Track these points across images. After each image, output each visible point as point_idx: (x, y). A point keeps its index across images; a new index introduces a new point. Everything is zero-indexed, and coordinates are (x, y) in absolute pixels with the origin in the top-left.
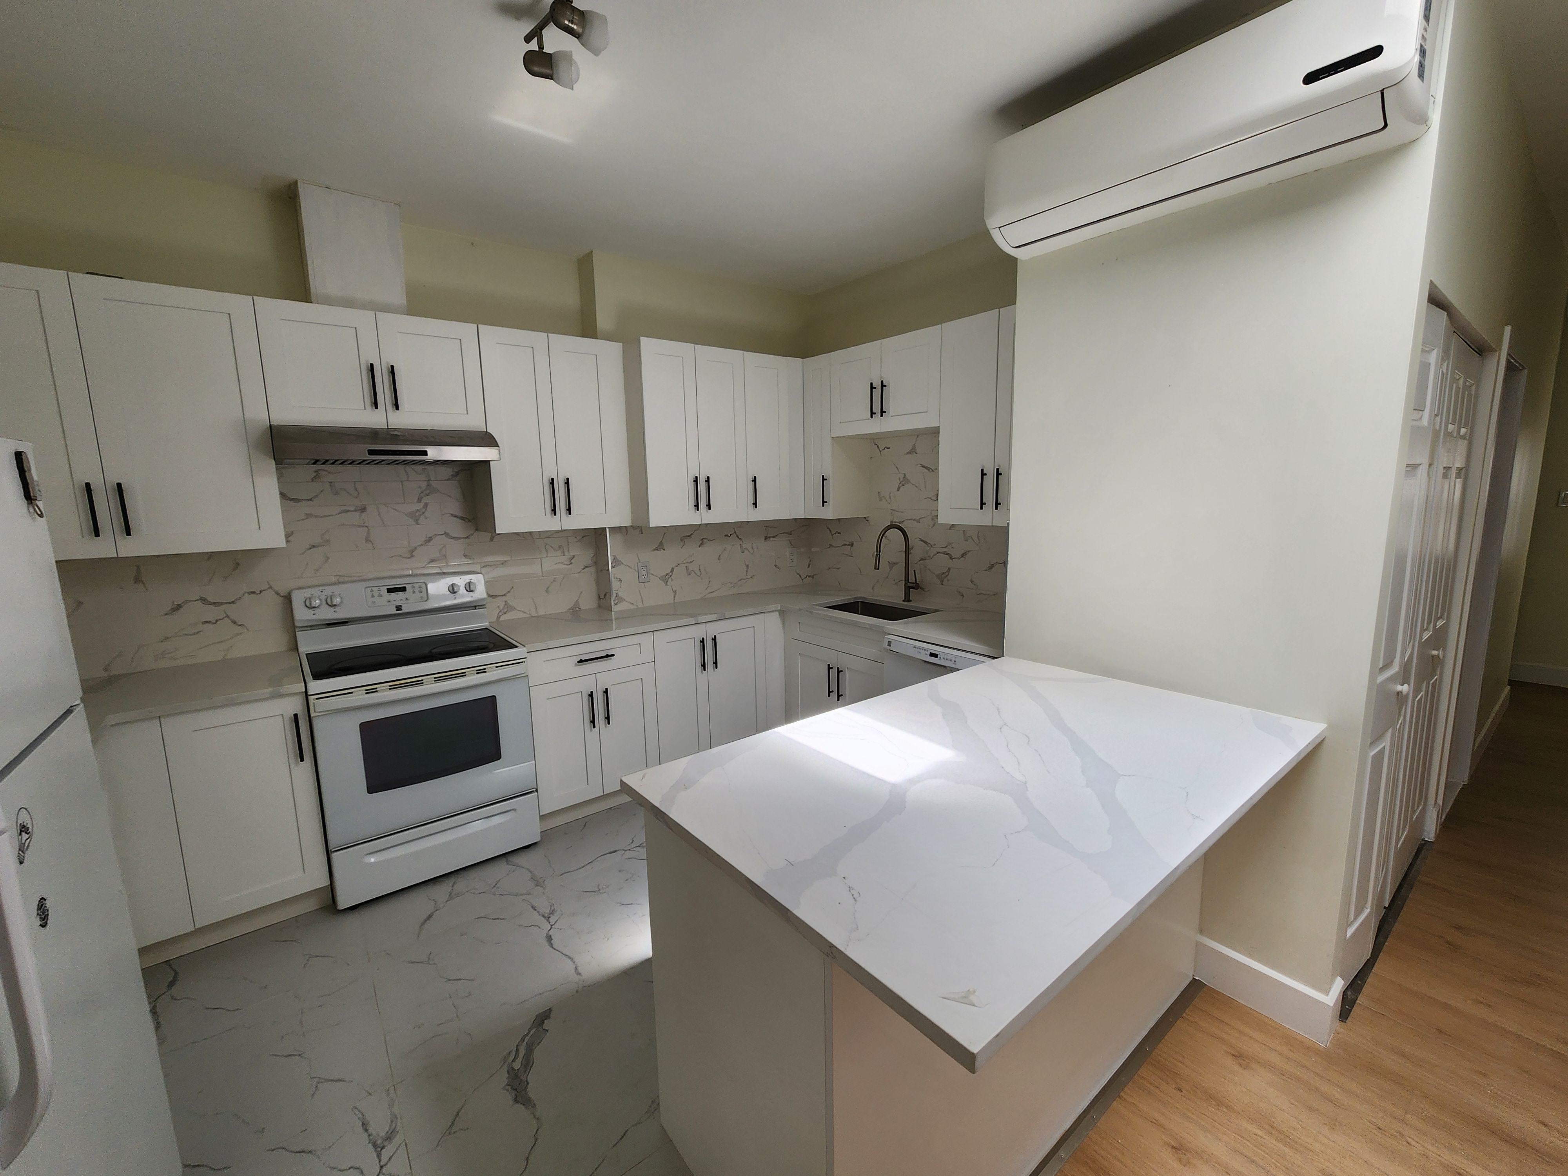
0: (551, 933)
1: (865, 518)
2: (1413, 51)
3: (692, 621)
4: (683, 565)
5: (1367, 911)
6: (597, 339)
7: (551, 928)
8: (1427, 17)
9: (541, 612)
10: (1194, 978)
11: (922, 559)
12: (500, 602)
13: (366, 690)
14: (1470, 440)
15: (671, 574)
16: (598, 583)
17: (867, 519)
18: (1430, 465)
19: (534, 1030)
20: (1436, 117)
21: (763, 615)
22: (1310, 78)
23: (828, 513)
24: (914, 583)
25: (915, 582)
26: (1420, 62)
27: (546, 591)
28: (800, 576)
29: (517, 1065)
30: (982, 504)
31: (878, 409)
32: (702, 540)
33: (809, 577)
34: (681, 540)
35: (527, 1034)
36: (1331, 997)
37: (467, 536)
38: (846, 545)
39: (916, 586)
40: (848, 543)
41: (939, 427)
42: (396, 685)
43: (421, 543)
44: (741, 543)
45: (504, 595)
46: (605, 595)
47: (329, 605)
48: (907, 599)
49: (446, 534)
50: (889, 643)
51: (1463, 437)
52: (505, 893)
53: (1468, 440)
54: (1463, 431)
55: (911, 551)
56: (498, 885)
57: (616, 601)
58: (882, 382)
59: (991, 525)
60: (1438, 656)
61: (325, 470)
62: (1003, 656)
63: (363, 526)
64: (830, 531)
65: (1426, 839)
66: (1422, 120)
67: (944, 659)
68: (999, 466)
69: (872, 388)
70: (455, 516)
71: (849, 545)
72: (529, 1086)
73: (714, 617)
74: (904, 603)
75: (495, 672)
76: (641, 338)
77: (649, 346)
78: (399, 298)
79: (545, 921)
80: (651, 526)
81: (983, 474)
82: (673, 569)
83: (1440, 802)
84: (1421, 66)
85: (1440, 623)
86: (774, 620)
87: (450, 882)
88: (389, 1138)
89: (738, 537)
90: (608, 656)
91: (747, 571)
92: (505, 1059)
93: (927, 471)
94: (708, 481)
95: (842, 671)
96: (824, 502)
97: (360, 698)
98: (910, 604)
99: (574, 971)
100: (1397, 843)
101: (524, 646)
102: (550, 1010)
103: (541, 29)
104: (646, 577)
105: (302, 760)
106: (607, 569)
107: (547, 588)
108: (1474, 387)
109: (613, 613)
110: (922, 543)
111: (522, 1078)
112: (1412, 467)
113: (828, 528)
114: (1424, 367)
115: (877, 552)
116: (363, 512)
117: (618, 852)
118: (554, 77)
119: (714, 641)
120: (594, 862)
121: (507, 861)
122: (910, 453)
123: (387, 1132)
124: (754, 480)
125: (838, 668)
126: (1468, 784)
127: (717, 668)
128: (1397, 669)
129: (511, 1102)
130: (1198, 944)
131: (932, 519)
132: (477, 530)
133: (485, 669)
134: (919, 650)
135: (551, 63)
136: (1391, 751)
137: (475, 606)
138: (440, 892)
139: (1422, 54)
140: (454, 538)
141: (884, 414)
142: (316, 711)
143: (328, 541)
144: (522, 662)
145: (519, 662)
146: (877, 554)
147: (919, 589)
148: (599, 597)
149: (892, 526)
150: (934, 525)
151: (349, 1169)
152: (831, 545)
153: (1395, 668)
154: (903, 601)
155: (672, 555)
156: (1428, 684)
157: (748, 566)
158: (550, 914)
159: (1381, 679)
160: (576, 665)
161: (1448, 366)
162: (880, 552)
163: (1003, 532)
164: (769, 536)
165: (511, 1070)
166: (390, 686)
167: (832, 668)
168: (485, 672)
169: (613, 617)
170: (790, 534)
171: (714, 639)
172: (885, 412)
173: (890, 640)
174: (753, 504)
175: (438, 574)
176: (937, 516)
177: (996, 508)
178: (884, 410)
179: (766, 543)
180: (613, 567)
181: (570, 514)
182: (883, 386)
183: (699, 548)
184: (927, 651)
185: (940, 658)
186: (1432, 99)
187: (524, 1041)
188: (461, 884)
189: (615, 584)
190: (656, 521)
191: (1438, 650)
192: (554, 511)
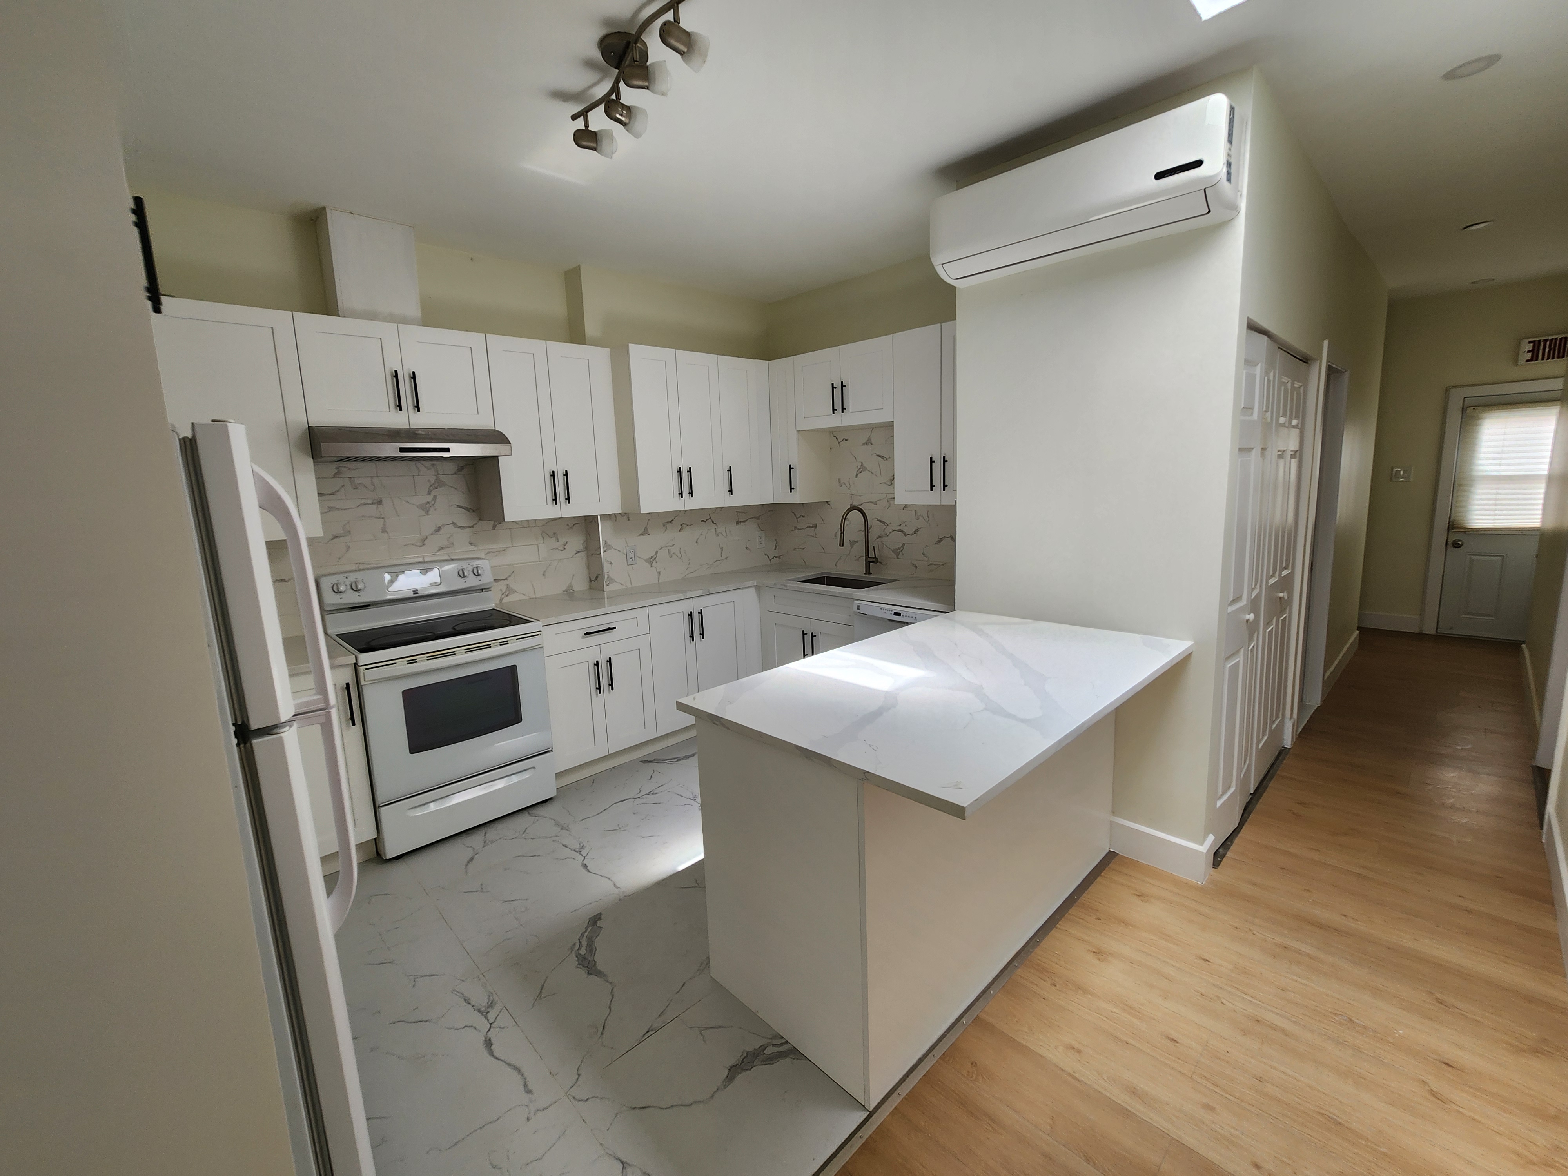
0: (585, 862)
1: (827, 502)
2: (1222, 164)
3: (682, 596)
4: (666, 548)
5: (1233, 789)
6: (586, 345)
7: (584, 859)
8: (1230, 141)
9: (539, 595)
10: (1110, 851)
11: (879, 537)
12: (502, 586)
13: (407, 661)
14: (1302, 429)
15: (655, 556)
16: (589, 566)
17: (829, 503)
18: (1263, 449)
19: (590, 928)
20: (1243, 205)
21: (741, 590)
22: (1159, 176)
23: (795, 498)
24: (873, 558)
25: (874, 556)
26: (1227, 171)
27: (543, 575)
28: (768, 557)
29: (583, 951)
30: (932, 486)
31: (839, 405)
32: (681, 525)
33: (776, 557)
34: (664, 526)
35: (586, 931)
36: (1206, 846)
37: (472, 525)
38: (810, 527)
39: (876, 561)
40: (811, 526)
41: (893, 422)
42: (433, 656)
43: (431, 532)
44: (716, 527)
45: (506, 579)
46: (597, 577)
47: (353, 590)
48: (868, 572)
49: (454, 524)
50: (858, 608)
51: (1295, 427)
52: (535, 837)
53: (1300, 429)
54: (1294, 422)
55: (870, 530)
56: (527, 831)
57: (608, 582)
58: (842, 382)
59: (939, 504)
60: (1283, 597)
61: (344, 467)
62: (955, 610)
63: (379, 518)
64: (795, 515)
65: (1285, 746)
66: (1235, 208)
67: (906, 616)
68: (945, 454)
69: (833, 388)
70: (461, 507)
71: (812, 527)
72: (597, 963)
73: (700, 593)
74: (865, 576)
75: (515, 644)
76: (630, 345)
77: (636, 351)
78: (413, 310)
79: (578, 854)
80: (642, 512)
81: (932, 461)
82: (657, 553)
83: (1295, 716)
84: (1229, 173)
85: (1284, 573)
86: (750, 594)
87: (481, 833)
88: (491, 1005)
89: (713, 522)
90: (610, 629)
91: (721, 553)
92: (572, 949)
93: (882, 459)
94: (690, 471)
95: (815, 636)
96: (791, 489)
97: (402, 668)
98: (871, 576)
99: (613, 886)
100: (1257, 745)
101: (539, 621)
102: (600, 914)
103: (587, 112)
104: (633, 559)
105: (354, 724)
106: (598, 553)
107: (544, 572)
108: (1302, 389)
109: (605, 593)
110: (879, 522)
111: (589, 959)
112: (1244, 450)
113: (793, 512)
114: (1251, 378)
115: (841, 531)
116: (380, 504)
117: (629, 800)
118: (598, 150)
119: (700, 615)
120: (609, 809)
121: (529, 813)
122: (866, 444)
123: (488, 1003)
124: (730, 470)
125: (812, 634)
126: (1321, 706)
127: (703, 638)
128: (1245, 603)
129: (586, 975)
130: (1112, 825)
131: (888, 501)
132: (480, 520)
133: (507, 641)
134: (885, 611)
135: (596, 139)
136: (1245, 667)
137: (482, 589)
138: (476, 840)
139: (1228, 166)
140: (460, 527)
141: (844, 410)
142: (366, 680)
143: (349, 532)
144: (538, 635)
145: (535, 634)
146: (841, 533)
147: (878, 563)
148: (590, 579)
149: (853, 508)
150: (889, 507)
151: (464, 1027)
152: (796, 528)
153: (1244, 602)
154: (865, 574)
155: (656, 540)
156: (1278, 621)
157: (722, 549)
158: (581, 849)
159: (1231, 609)
160: (583, 637)
161: (1274, 376)
162: (844, 531)
163: (951, 510)
164: (740, 520)
165: (578, 956)
166: (427, 657)
167: (806, 634)
168: (508, 644)
169: (606, 596)
170: (758, 518)
171: (701, 613)
172: (845, 409)
173: (859, 605)
174: (729, 491)
175: (446, 560)
176: (894, 498)
177: (944, 490)
178: (844, 407)
179: (737, 527)
180: (605, 551)
181: (569, 502)
182: (843, 386)
183: (679, 533)
184: (892, 611)
185: (903, 616)
186: (1239, 194)
187: (584, 936)
188: (492, 833)
189: (606, 566)
190: (646, 507)
191: (1283, 592)
192: (555, 500)
